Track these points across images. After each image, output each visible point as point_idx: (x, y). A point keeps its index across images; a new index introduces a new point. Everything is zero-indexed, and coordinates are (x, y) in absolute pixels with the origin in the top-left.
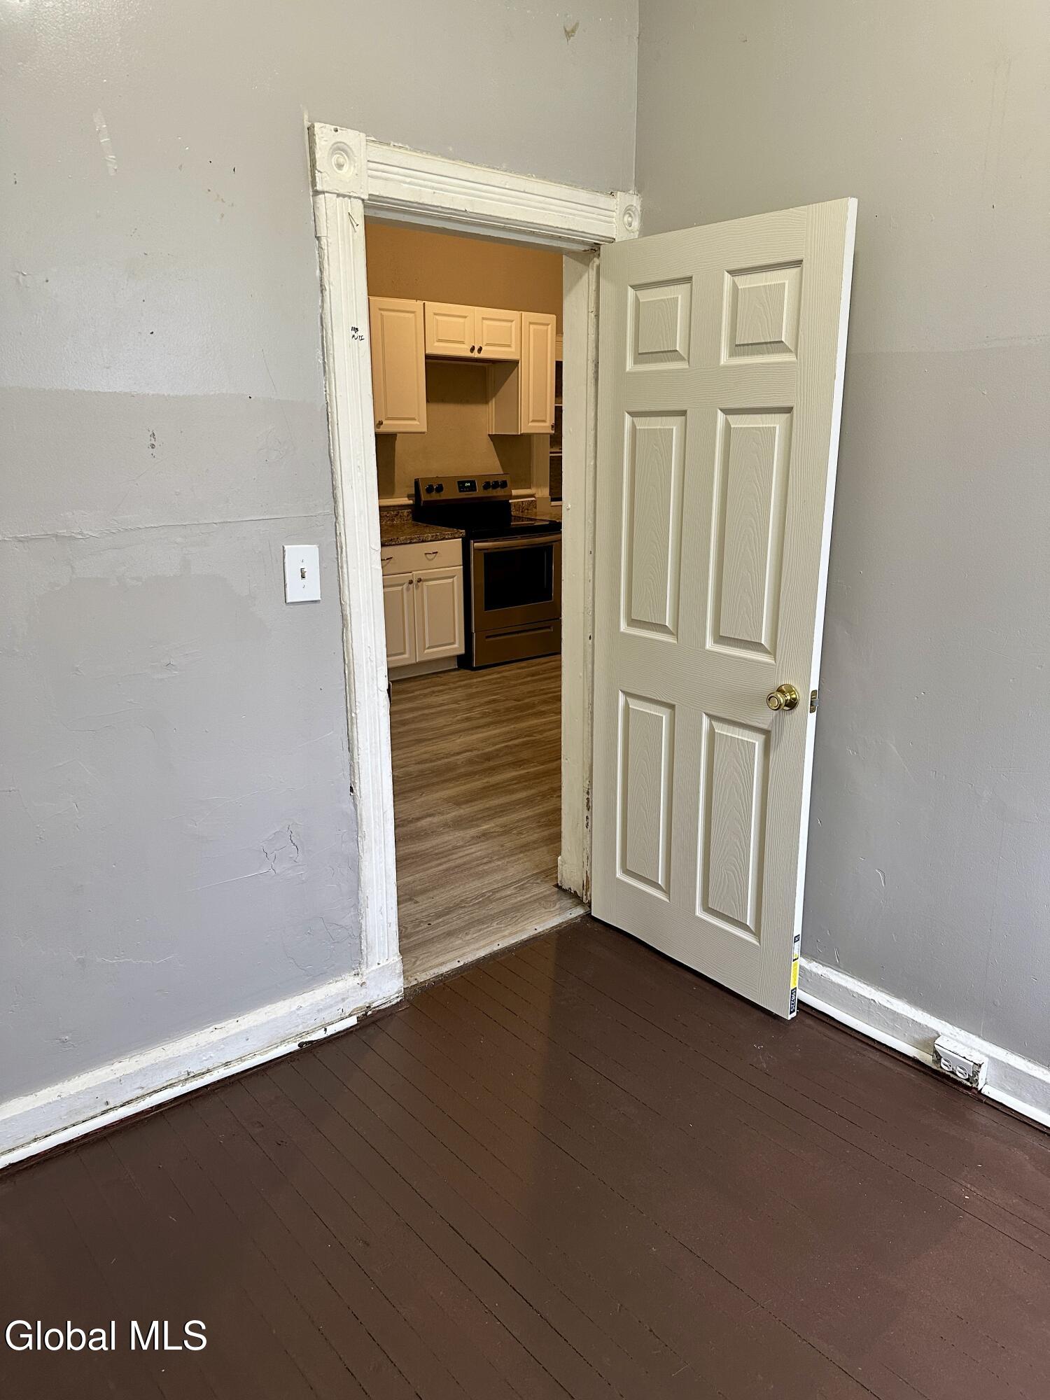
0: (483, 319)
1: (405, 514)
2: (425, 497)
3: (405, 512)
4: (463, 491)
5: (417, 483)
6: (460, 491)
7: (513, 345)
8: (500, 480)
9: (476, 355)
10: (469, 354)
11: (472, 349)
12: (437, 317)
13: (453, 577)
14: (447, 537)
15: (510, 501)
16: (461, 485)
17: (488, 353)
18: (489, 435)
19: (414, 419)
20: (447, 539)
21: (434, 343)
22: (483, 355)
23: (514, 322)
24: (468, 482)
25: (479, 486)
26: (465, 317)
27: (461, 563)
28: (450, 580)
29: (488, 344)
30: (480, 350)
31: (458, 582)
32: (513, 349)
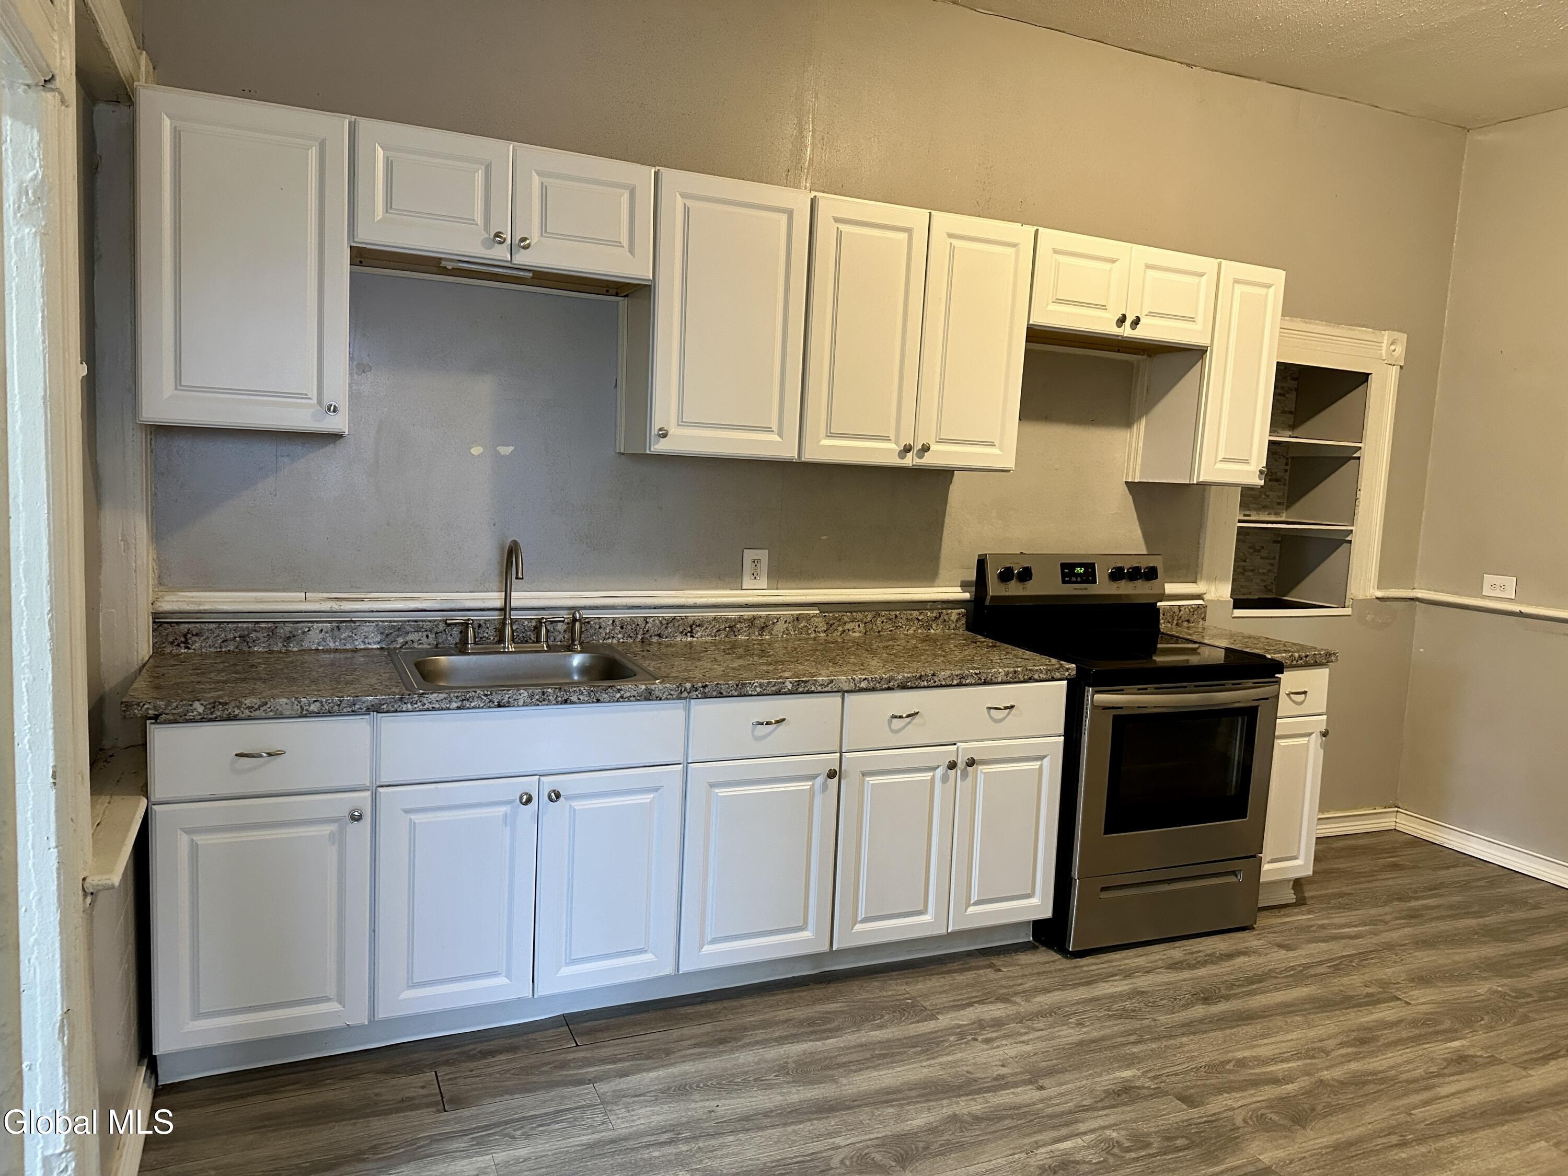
0: (1148, 267)
1: (954, 617)
2: (994, 589)
3: (954, 614)
4: (1070, 582)
5: (981, 563)
6: (1064, 582)
7: (1200, 319)
8: (1144, 564)
9: (1126, 331)
10: (1112, 329)
11: (1122, 320)
12: (1058, 257)
13: (1041, 758)
14: (1036, 677)
15: (1159, 604)
16: (1068, 571)
17: (1150, 331)
18: (1126, 482)
19: (992, 444)
20: (1037, 681)
21: (1047, 305)
22: (1140, 333)
23: (1204, 278)
24: (1080, 565)
25: (1101, 574)
26: (1113, 261)
27: (1062, 731)
28: (1035, 765)
29: (1151, 314)
30: (1136, 322)
31: (1052, 768)
32: (1198, 326)
